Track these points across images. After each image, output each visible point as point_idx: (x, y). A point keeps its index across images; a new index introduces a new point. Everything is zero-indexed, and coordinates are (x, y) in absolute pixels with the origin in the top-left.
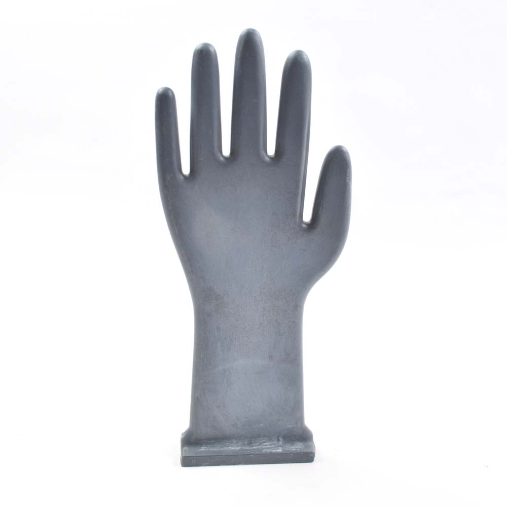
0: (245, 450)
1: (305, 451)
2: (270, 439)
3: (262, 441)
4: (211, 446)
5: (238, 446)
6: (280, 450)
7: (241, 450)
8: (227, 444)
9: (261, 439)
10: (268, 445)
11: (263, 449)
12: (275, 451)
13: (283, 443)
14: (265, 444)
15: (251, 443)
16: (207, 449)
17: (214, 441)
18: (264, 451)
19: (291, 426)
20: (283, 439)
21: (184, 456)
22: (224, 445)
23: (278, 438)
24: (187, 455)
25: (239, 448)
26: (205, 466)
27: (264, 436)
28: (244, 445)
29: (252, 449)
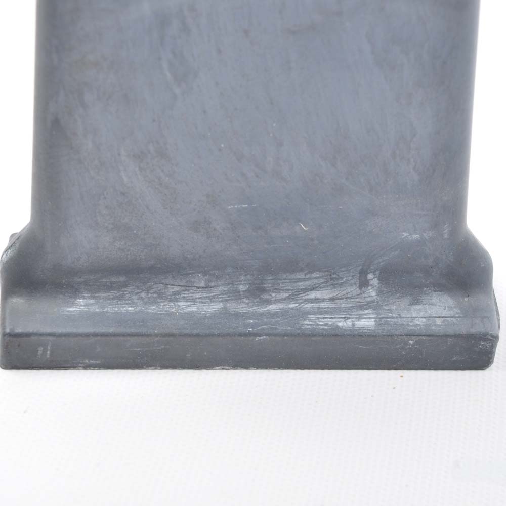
0: (237, 315)
1: (464, 327)
2: (332, 280)
3: (302, 285)
4: (111, 294)
5: (211, 299)
6: (367, 323)
7: (225, 314)
8: (172, 289)
9: (301, 276)
10: (323, 300)
11: (305, 314)
12: (349, 323)
13: (380, 293)
14: (313, 295)
15: (263, 290)
16: (96, 309)
17: (122, 279)
18: (307, 324)
19: (416, 236)
20: (381, 279)
21: (8, 331)
22: (160, 295)
23: (363, 273)
24: (19, 330)
25: (216, 307)
26: (86, 367)
27: (312, 268)
28: (236, 296)
29: (262, 314)
